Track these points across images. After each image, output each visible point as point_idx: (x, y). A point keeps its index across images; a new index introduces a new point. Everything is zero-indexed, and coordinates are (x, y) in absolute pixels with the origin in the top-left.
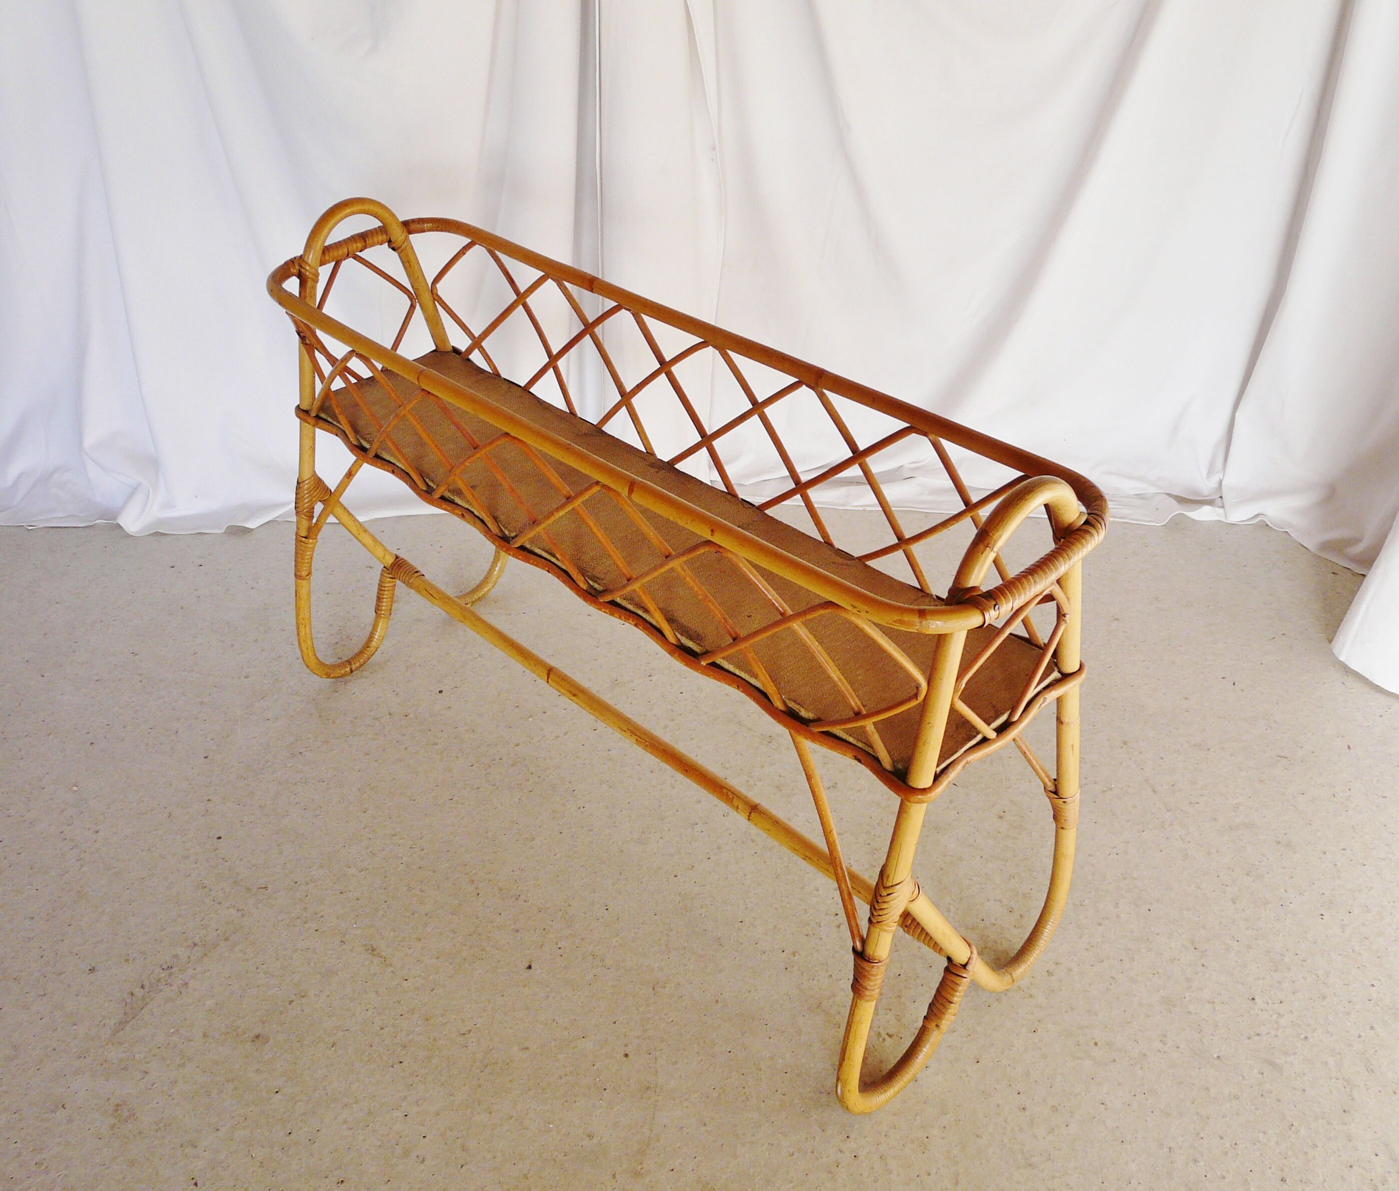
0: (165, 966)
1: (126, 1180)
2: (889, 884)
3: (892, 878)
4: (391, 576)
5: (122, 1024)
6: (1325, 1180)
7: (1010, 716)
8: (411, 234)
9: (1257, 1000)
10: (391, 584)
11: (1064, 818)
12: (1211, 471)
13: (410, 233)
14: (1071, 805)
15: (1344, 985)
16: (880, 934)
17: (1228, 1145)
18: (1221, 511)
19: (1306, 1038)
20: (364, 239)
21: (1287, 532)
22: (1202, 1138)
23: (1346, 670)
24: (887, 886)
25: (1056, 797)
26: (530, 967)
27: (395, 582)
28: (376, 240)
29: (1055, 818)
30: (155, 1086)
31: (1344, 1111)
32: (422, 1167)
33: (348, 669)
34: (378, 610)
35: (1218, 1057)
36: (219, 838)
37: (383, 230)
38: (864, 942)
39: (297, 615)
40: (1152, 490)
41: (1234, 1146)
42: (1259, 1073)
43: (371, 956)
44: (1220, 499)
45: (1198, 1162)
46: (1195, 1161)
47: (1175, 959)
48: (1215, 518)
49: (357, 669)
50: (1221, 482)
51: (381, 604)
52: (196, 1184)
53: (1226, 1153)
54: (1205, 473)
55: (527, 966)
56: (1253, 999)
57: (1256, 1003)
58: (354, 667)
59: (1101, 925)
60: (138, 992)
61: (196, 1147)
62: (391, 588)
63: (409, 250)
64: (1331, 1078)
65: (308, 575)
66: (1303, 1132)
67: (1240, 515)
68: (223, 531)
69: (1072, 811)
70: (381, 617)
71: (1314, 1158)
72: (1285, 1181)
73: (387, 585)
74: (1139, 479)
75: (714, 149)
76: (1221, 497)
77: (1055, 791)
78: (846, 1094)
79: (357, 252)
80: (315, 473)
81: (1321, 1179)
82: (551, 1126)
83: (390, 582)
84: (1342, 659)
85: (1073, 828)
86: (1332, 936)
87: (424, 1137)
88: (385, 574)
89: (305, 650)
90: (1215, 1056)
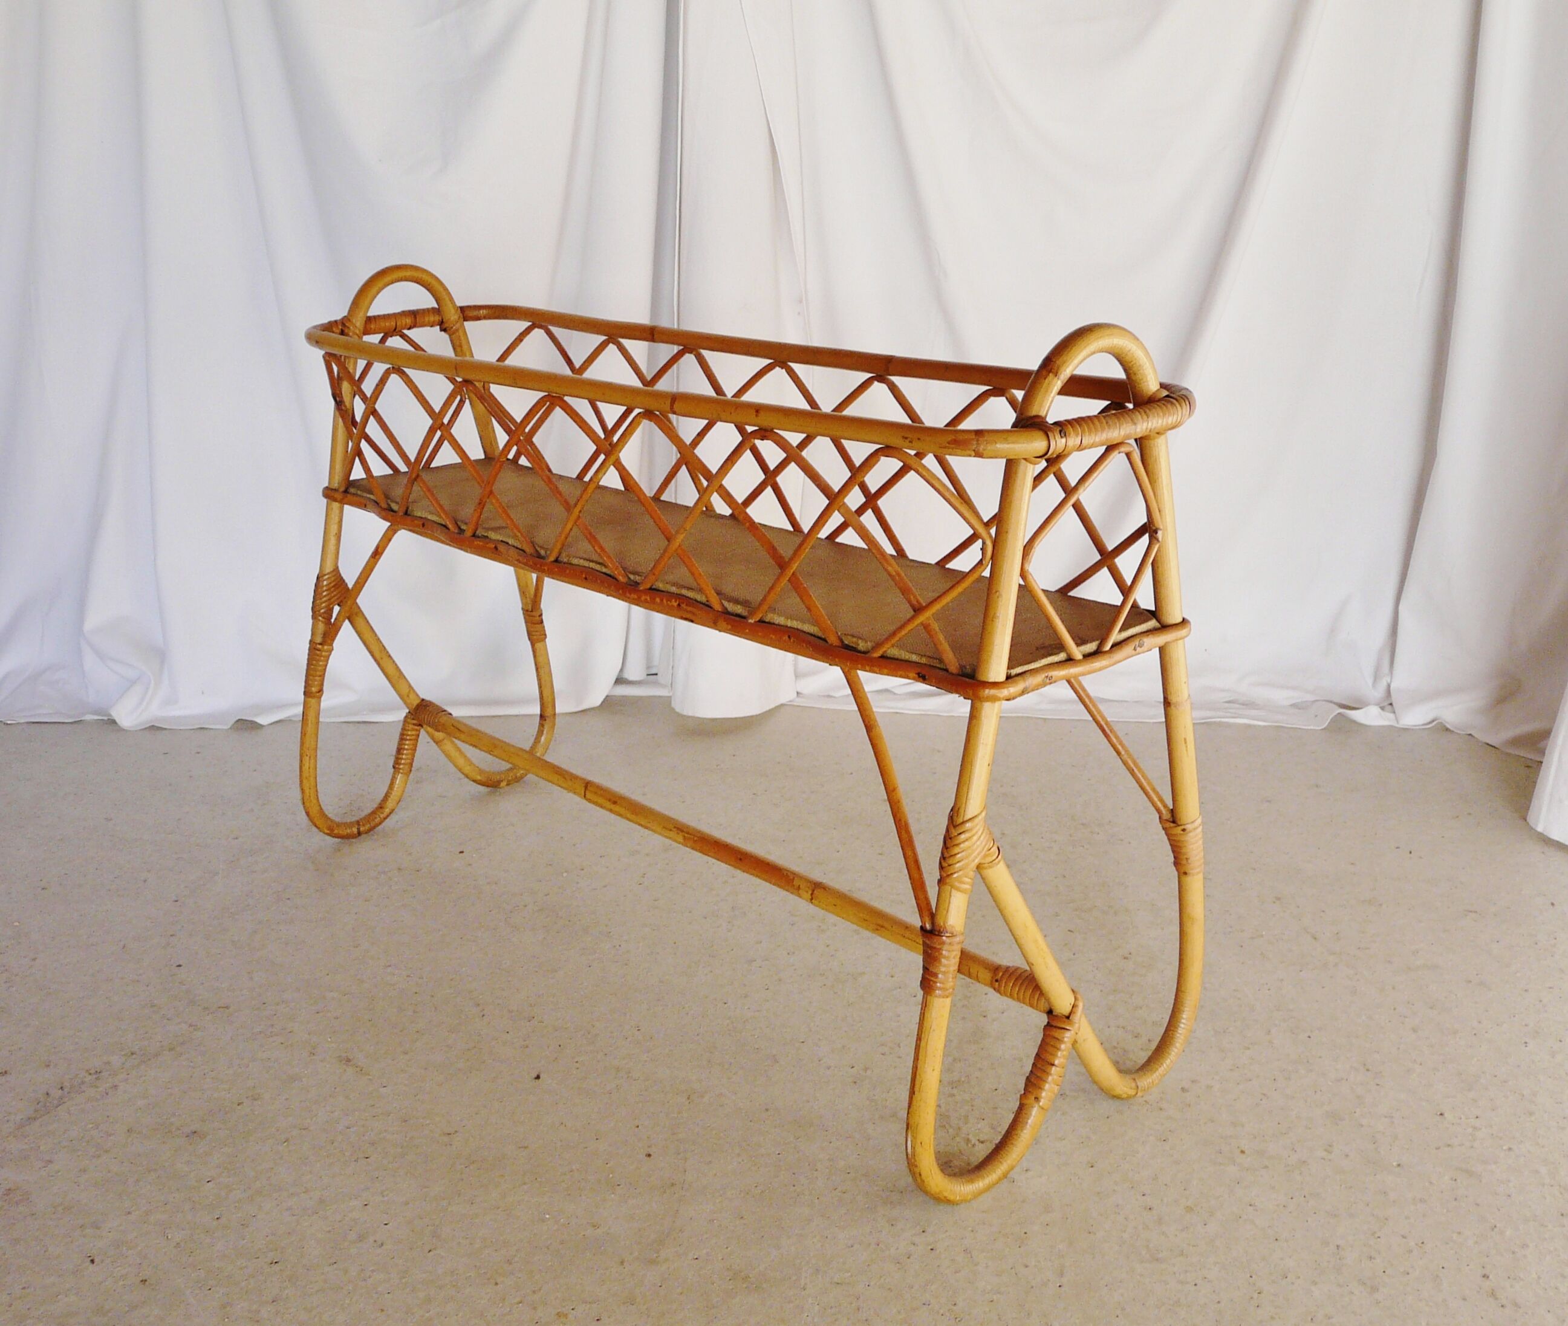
0: (92, 1071)
1: (6, 1256)
2: (960, 820)
3: (963, 812)
4: (415, 722)
5: (31, 1119)
6: (1539, 1278)
7: (1100, 646)
8: (467, 320)
9: (1446, 1115)
10: (414, 733)
11: (1185, 857)
12: (1376, 677)
13: (465, 319)
14: (1191, 834)
15: (1557, 1103)
16: (952, 895)
17: (1412, 1244)
18: (1392, 716)
19: (1510, 1149)
20: (416, 318)
21: (1470, 735)
22: (1379, 1237)
23: (1547, 841)
24: (958, 823)
25: (1174, 825)
26: (538, 1077)
27: (419, 731)
28: (427, 319)
29: (1177, 863)
30: (60, 1174)
31: (1562, 1215)
32: (379, 1251)
33: (355, 830)
34: (397, 764)
35: (1399, 1165)
36: (180, 966)
37: (436, 311)
38: (933, 916)
39: (302, 744)
40: (1309, 697)
41: (1420, 1245)
42: (1452, 1179)
43: (345, 1066)
44: (1390, 706)
45: (1374, 1259)
46: (1371, 1257)
47: (1342, 1079)
48: (1386, 723)
49: (367, 832)
50: (1389, 686)
51: (401, 756)
52: (92, 1261)
53: (1411, 1251)
54: (1370, 681)
55: (536, 1076)
56: (1441, 1114)
57: (1445, 1118)
58: (362, 829)
59: (1249, 1049)
60: (56, 1093)
61: (98, 1228)
62: (413, 737)
63: (461, 333)
64: (1543, 1185)
65: (319, 692)
66: (1508, 1233)
67: (1415, 717)
68: (229, 727)
69: (1195, 844)
70: (399, 772)
71: (1525, 1256)
72: (1488, 1277)
73: (409, 733)
74: (1294, 688)
75: (801, 302)
76: (1391, 704)
77: (1172, 820)
78: (919, 1150)
79: (404, 329)
80: (338, 567)
81: (1534, 1276)
82: (547, 1216)
83: (413, 730)
84: (1540, 829)
85: (1198, 873)
86: (1539, 1061)
87: (386, 1224)
88: (409, 720)
89: (307, 791)
90: (1395, 1164)
